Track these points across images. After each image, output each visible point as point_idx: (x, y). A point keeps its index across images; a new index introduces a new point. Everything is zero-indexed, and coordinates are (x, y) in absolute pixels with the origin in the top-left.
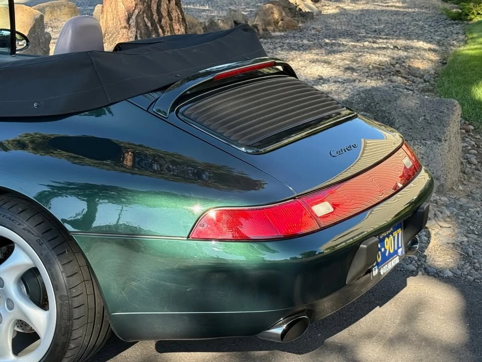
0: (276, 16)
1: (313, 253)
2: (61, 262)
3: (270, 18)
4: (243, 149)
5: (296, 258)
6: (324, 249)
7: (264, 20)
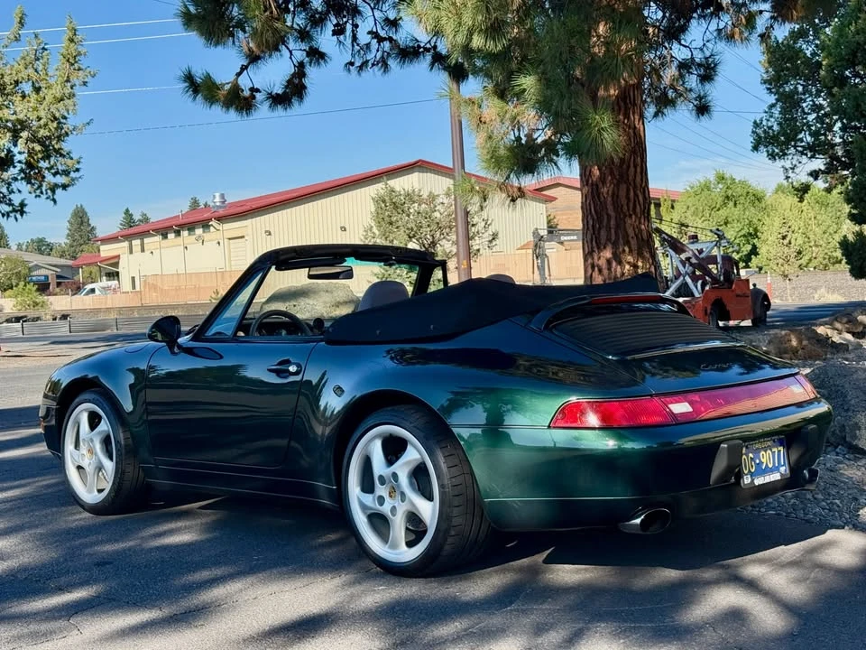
0: (794, 343)
1: (671, 444)
2: (443, 454)
3: (787, 345)
4: (610, 357)
5: (652, 447)
6: (686, 441)
7: (779, 348)
